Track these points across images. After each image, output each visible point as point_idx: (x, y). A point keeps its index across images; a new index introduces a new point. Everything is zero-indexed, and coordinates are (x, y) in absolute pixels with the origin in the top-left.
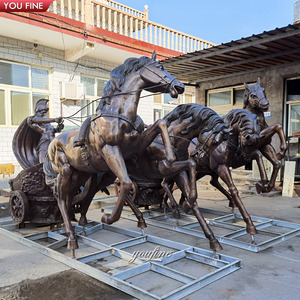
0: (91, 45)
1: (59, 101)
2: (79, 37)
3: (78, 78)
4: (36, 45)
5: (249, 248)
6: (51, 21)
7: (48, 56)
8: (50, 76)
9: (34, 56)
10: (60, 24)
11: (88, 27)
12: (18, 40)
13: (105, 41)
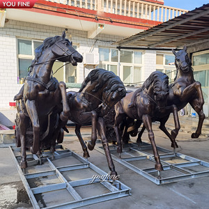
0: (102, 26)
1: (83, 66)
2: (92, 21)
3: (96, 49)
4: (67, 29)
6: (72, 12)
10: (78, 14)
11: (98, 13)
12: (56, 27)
13: (112, 22)
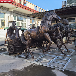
0: (17, 7)
3: (12, 16)
4: (2, 7)
5: (68, 55)
7: (5, 10)
8: (5, 15)
9: (1, 9)
13: (20, 7)
